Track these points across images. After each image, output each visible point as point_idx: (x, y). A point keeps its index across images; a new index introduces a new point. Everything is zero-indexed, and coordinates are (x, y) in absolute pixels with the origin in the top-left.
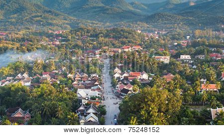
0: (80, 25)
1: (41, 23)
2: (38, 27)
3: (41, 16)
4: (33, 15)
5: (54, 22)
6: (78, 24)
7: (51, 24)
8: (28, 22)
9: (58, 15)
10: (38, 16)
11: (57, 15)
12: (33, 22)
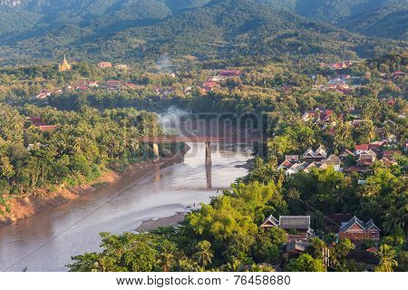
0: (376, 49)
1: (299, 49)
2: (292, 56)
3: (296, 35)
4: (280, 33)
5: (324, 45)
6: (372, 47)
7: (318, 50)
8: (272, 47)
9: (328, 31)
10: (290, 36)
11: (326, 31)
12: (284, 47)
